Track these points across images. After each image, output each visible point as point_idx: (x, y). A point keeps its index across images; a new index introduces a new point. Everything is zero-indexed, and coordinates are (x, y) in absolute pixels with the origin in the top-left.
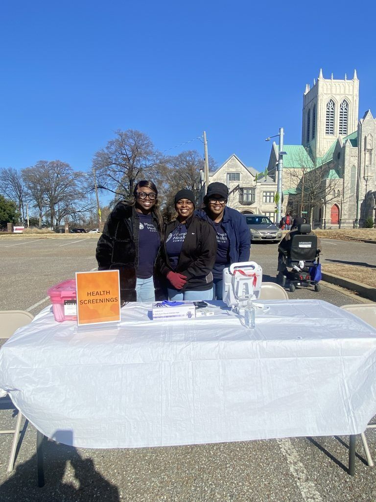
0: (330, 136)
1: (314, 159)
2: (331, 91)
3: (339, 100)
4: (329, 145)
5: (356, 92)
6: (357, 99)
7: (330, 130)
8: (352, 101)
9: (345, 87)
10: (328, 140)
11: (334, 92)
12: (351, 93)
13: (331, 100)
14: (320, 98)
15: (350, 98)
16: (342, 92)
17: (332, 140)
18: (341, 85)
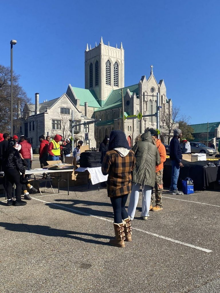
0: (109, 86)
1: (99, 102)
2: (109, 54)
3: (113, 61)
4: (108, 92)
5: (123, 58)
6: (123, 62)
7: (108, 83)
8: (121, 64)
9: (116, 53)
10: (108, 89)
11: (110, 55)
12: (120, 58)
13: (108, 60)
14: (102, 57)
15: (120, 61)
16: (115, 56)
17: (110, 89)
18: (114, 51)
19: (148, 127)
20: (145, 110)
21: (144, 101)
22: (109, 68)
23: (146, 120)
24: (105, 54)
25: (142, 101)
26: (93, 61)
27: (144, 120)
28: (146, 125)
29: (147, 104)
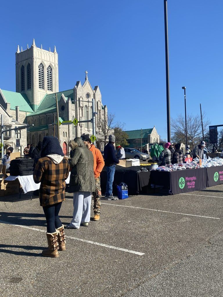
0: (42, 90)
1: (32, 106)
2: (41, 57)
3: (47, 65)
4: (42, 96)
5: (57, 62)
6: (57, 66)
7: (42, 86)
8: (54, 68)
9: (50, 56)
10: (41, 93)
11: (43, 58)
12: (54, 62)
13: (41, 63)
14: (35, 60)
15: (53, 65)
16: (48, 60)
17: (43, 93)
18: (47, 54)
19: (84, 133)
20: (81, 115)
21: (79, 107)
22: (42, 71)
23: (82, 126)
24: (38, 57)
25: (78, 106)
26: (25, 64)
27: (80, 126)
28: (82, 131)
29: (82, 110)
